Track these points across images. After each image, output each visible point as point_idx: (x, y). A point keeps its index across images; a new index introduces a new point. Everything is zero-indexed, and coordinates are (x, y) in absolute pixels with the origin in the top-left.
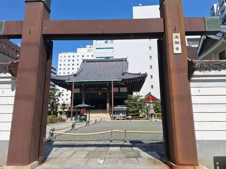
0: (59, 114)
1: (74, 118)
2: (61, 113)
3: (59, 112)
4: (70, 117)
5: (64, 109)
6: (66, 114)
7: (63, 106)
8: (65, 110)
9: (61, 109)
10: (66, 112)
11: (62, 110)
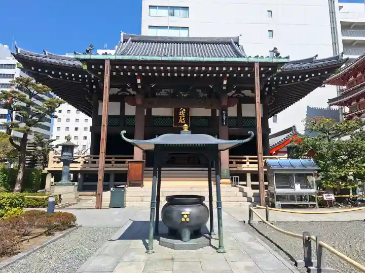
0: (50, 180)
1: (107, 195)
2: (57, 175)
3: (49, 171)
4: (94, 188)
5: (67, 163)
6: (75, 179)
7: (65, 154)
8: (71, 165)
9: (58, 162)
10: (75, 173)
11: (60, 167)
